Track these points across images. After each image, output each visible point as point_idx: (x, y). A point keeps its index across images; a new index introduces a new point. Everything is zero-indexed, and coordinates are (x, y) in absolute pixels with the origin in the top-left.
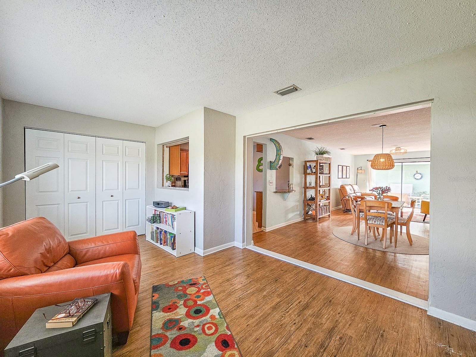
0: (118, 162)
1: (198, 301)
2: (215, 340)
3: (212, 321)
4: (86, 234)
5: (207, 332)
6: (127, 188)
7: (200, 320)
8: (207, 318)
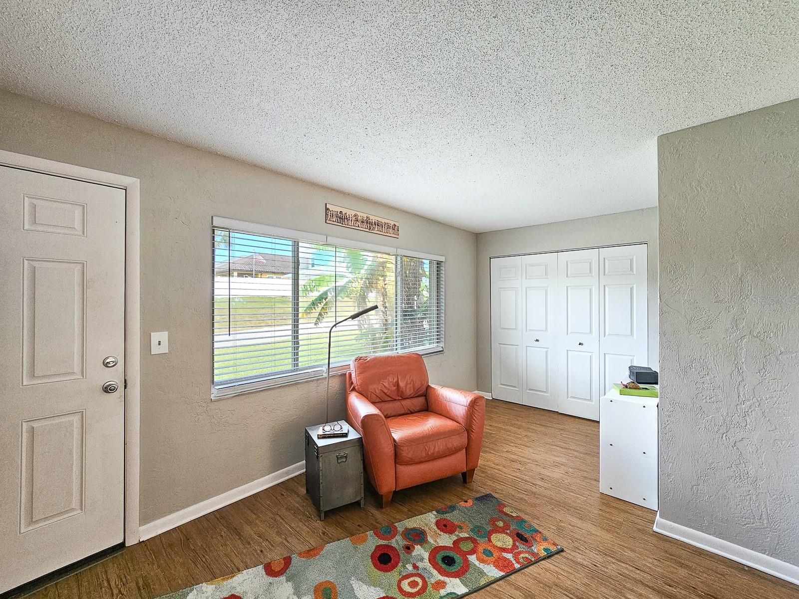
0: (590, 287)
1: (475, 555)
2: (390, 596)
3: (430, 586)
4: (546, 394)
5: (406, 582)
6: (607, 333)
7: (428, 567)
8: (437, 576)
